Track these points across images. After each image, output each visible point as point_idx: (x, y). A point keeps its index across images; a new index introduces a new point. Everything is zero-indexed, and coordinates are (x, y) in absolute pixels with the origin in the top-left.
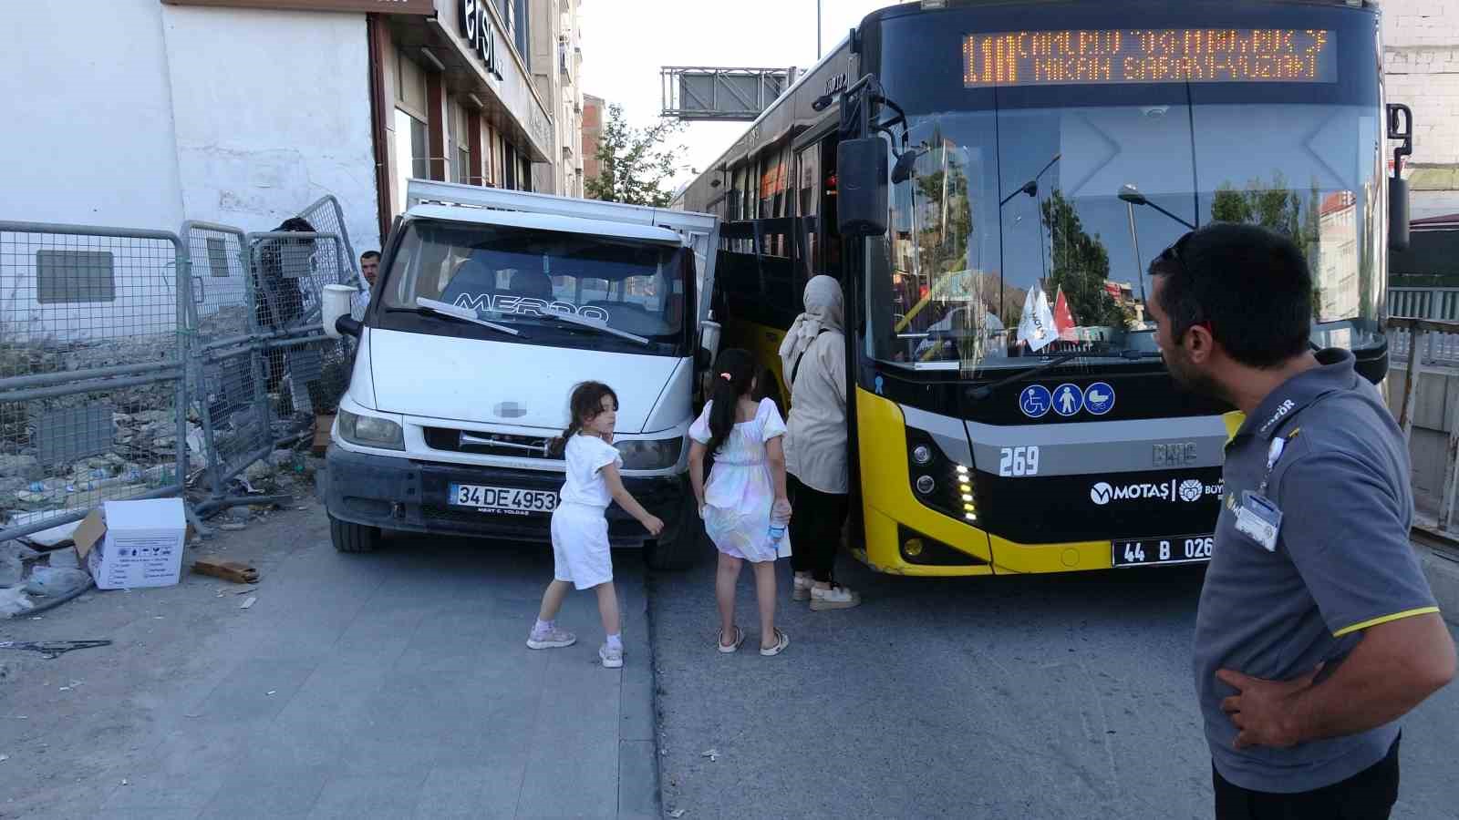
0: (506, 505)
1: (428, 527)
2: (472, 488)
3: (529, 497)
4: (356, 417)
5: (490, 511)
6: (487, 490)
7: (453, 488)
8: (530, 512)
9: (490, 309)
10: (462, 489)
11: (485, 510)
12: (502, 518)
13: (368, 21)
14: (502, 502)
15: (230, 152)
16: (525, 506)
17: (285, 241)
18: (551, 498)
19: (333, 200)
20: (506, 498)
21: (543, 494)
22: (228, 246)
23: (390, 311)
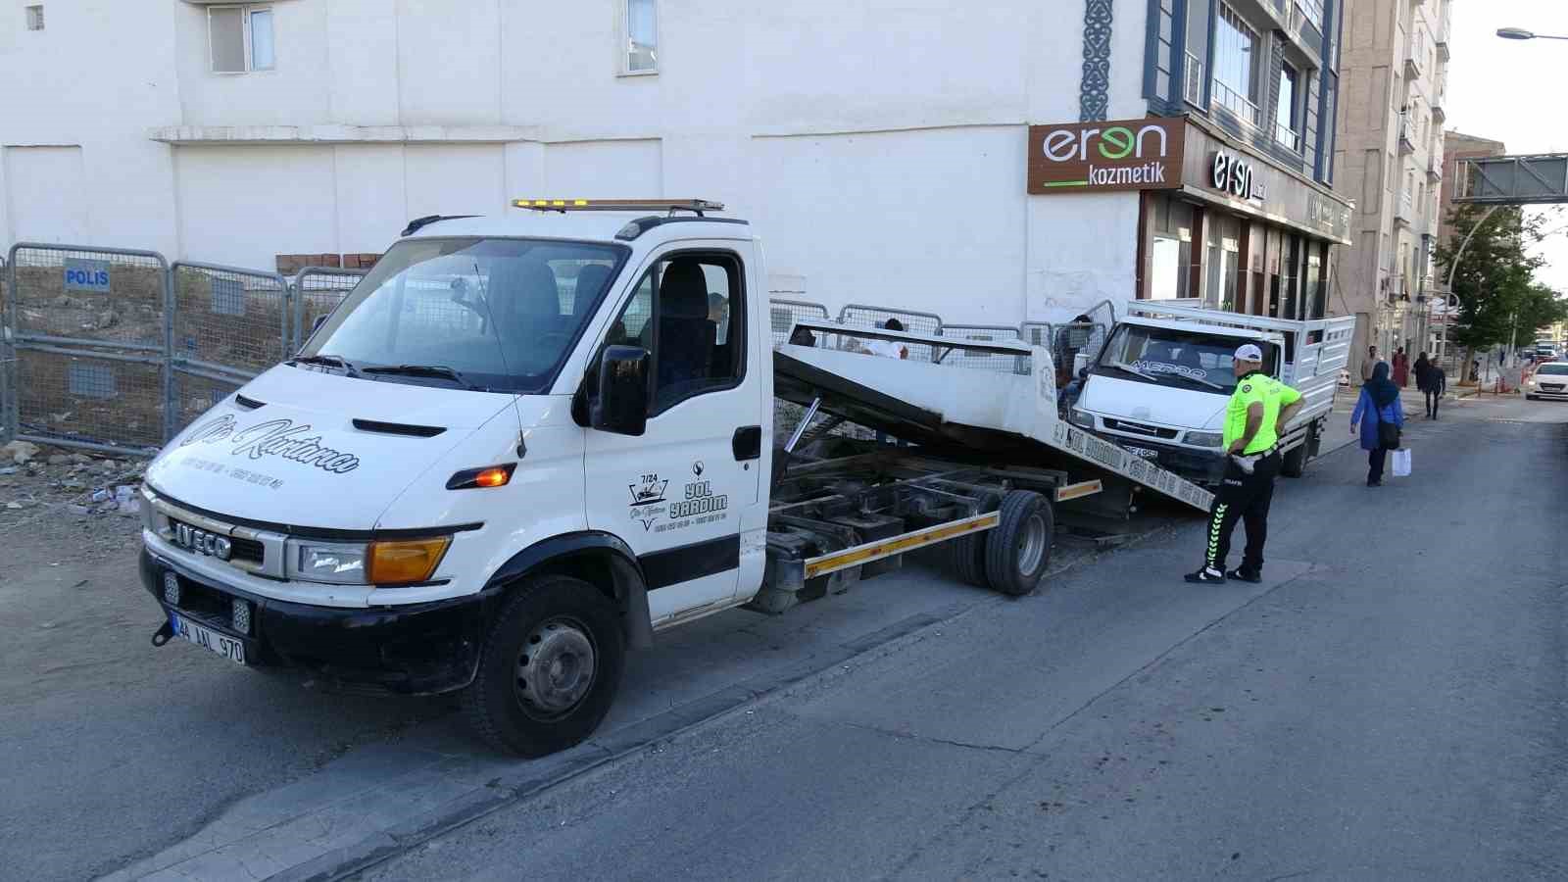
4: (1076, 411)
9: (1148, 368)
13: (1141, 193)
15: (1056, 274)
17: (1075, 328)
19: (1110, 303)
22: (1042, 332)
23: (1103, 367)
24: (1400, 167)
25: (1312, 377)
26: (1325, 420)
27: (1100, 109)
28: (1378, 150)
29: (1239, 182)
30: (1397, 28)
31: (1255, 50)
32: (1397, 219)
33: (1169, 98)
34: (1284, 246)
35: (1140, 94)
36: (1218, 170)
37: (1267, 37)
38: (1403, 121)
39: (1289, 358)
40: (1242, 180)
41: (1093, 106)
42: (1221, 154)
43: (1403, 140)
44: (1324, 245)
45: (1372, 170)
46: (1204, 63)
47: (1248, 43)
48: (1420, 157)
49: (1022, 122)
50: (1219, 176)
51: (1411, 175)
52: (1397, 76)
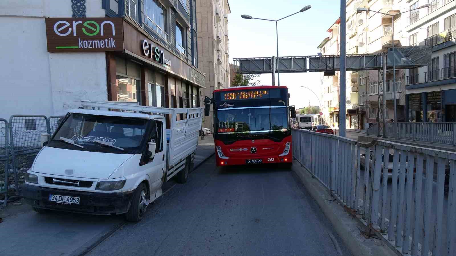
0: (65, 201)
1: (45, 207)
2: (55, 196)
3: (71, 199)
5: (60, 203)
6: (60, 197)
7: (50, 195)
8: (71, 203)
9: (80, 140)
10: (53, 196)
11: (58, 203)
12: (63, 205)
13: (106, 53)
14: (64, 200)
15: (67, 92)
16: (70, 202)
18: (78, 199)
20: (65, 199)
21: (76, 198)
23: (54, 141)
24: (219, 67)
25: (184, 136)
26: (195, 154)
27: (82, 13)
28: (212, 62)
29: (157, 56)
30: (214, 26)
31: (165, 14)
32: (219, 83)
33: (119, 12)
34: (183, 88)
35: (101, 8)
36: (145, 48)
37: (169, 10)
38: (218, 54)
39: (168, 127)
40: (159, 55)
41: (79, 11)
42: (145, 41)
43: (218, 60)
44: (198, 88)
45: (211, 68)
46: (137, 4)
47: (162, 11)
48: (223, 66)
49: (42, 16)
50: (146, 51)
51: (222, 71)
52: (215, 41)
